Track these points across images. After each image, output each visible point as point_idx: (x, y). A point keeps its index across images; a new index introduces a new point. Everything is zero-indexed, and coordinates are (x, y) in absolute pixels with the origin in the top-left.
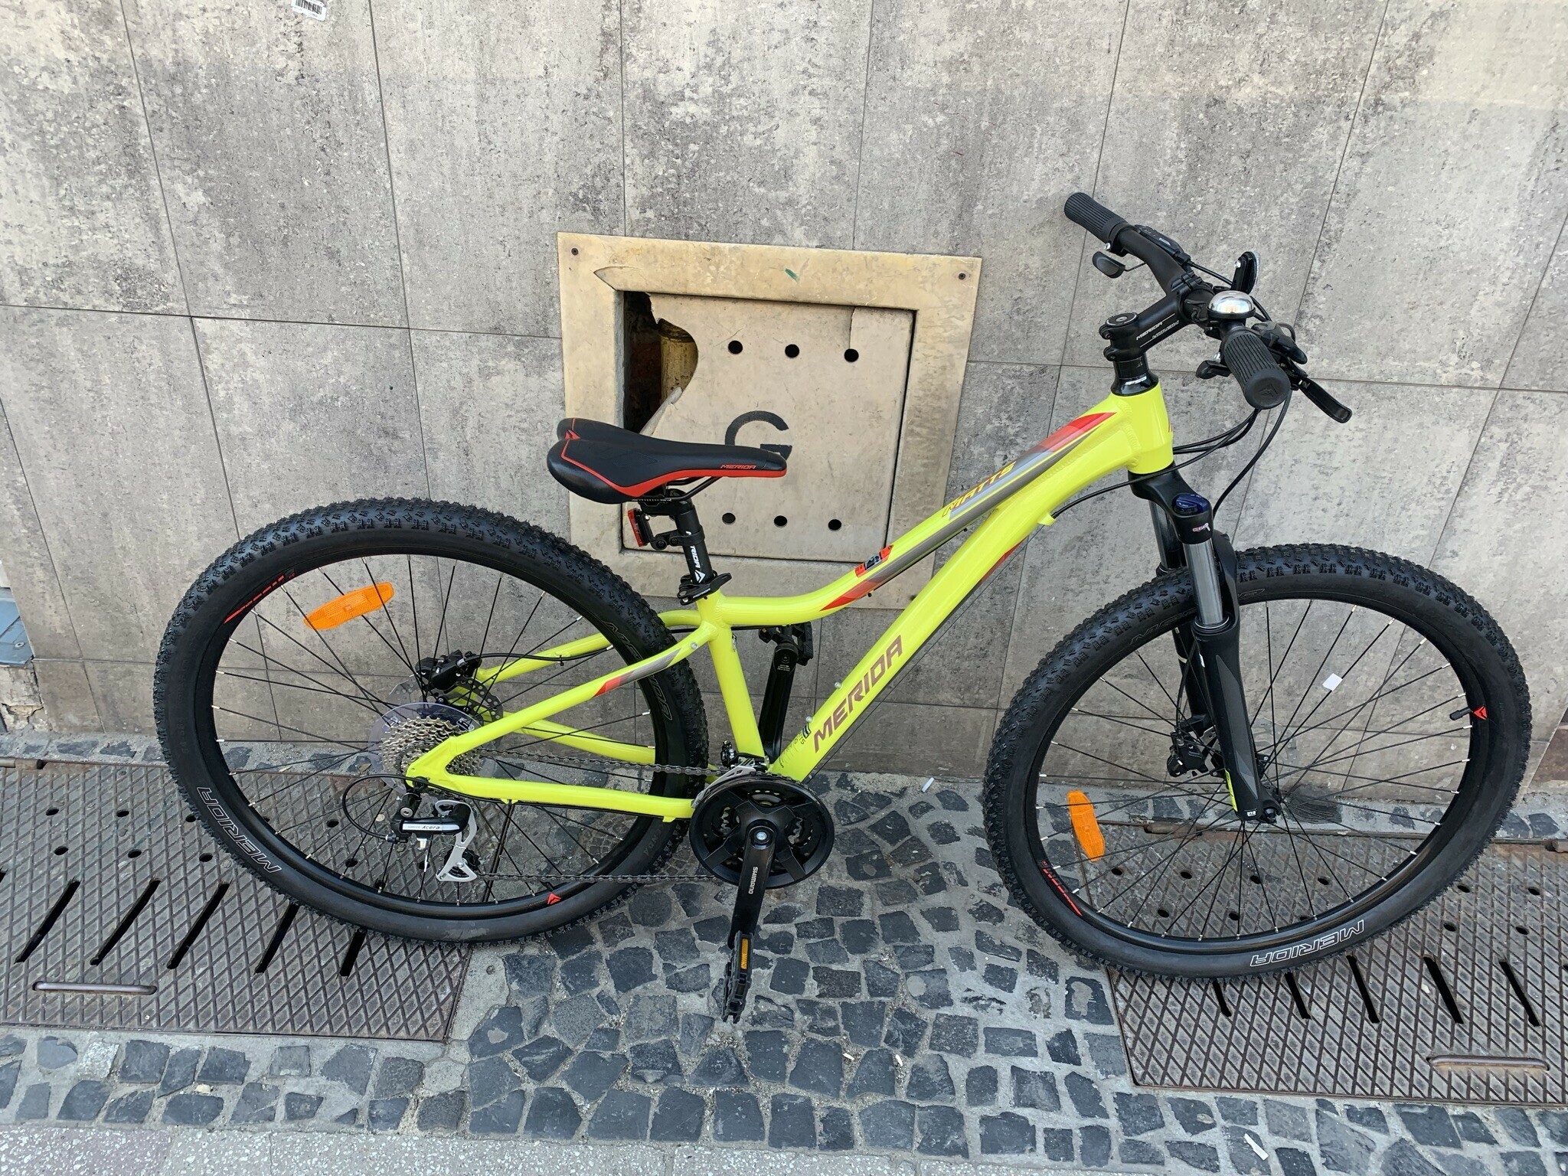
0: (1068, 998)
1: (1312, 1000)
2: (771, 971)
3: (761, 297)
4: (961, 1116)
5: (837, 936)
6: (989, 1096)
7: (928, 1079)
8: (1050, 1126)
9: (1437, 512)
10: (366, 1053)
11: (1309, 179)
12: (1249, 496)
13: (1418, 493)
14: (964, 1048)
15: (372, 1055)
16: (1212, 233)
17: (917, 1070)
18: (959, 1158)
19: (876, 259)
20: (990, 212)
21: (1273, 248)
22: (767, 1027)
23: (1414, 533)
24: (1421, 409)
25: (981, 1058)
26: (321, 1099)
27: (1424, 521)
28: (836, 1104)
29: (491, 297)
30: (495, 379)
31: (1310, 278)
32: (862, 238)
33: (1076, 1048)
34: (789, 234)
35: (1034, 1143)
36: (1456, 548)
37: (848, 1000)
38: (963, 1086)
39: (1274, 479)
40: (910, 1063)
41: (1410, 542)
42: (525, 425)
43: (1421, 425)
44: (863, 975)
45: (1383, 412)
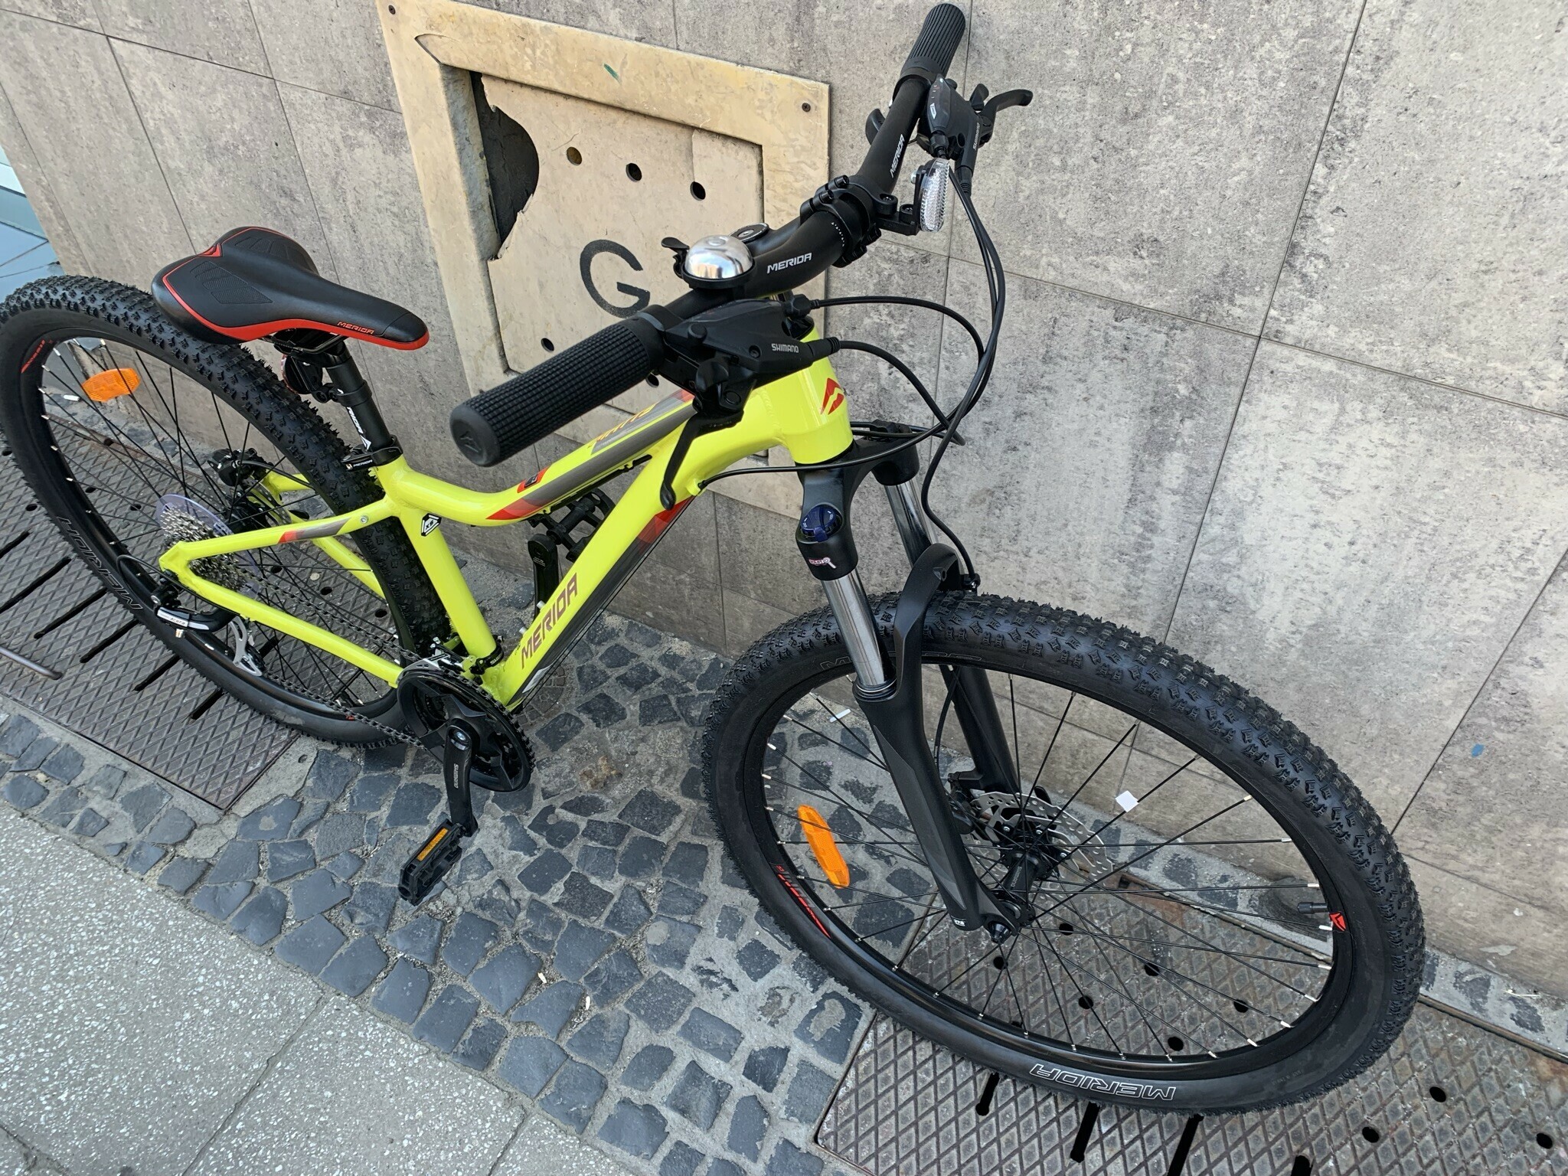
0: (813, 1013)
1: (1100, 1141)
2: (532, 859)
3: (586, 96)
4: (604, 1087)
5: (621, 849)
6: (646, 1081)
7: (601, 1035)
8: (685, 1141)
9: (1512, 596)
10: (162, 796)
11: (1307, 21)
12: (1216, 496)
13: (1481, 561)
14: (658, 1018)
15: (165, 800)
16: (1150, 94)
17: (599, 1021)
18: (572, 1129)
19: (701, 66)
20: (835, 18)
21: (1247, 133)
22: (487, 915)
23: (1475, 617)
24: (1493, 438)
25: (670, 1038)
26: (108, 823)
27: (1489, 604)
28: (499, 1020)
29: (333, 53)
30: (358, 151)
31: (1308, 192)
32: (685, 35)
33: (780, 1071)
34: (604, 18)
35: (655, 1150)
36: (1540, 656)
37: (581, 920)
38: (629, 1058)
39: (1252, 483)
40: (596, 1011)
41: (1464, 627)
42: (395, 209)
43: (1491, 461)
44: (615, 900)
45: (1427, 427)
